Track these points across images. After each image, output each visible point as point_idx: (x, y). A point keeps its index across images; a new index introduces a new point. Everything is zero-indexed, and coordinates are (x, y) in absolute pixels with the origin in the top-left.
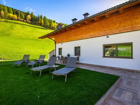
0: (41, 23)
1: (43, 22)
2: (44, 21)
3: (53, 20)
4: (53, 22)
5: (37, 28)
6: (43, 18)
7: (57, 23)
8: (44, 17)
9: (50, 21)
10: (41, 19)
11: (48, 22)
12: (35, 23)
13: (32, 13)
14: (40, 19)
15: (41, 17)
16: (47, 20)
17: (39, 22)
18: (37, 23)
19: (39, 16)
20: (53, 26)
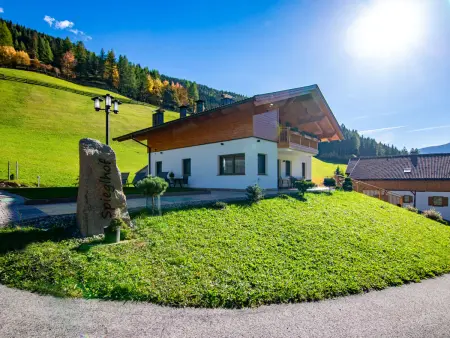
0: (111, 77)
1: (117, 74)
2: (121, 73)
3: (150, 69)
4: (149, 77)
6: (117, 60)
7: (163, 78)
8: (120, 57)
9: (142, 73)
10: (111, 66)
11: (134, 77)
12: (91, 79)
13: (80, 42)
14: (107, 63)
15: (111, 58)
16: (130, 68)
17: (105, 76)
18: (97, 79)
19: (102, 53)
20: (151, 89)
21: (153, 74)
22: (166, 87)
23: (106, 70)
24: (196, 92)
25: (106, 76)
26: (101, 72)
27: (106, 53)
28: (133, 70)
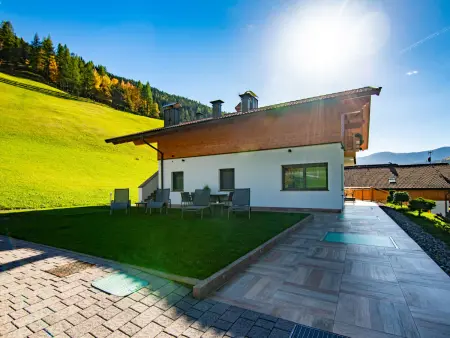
0: (47, 68)
1: (54, 65)
2: (60, 64)
3: (96, 64)
4: (95, 73)
5: (38, 89)
6: (56, 50)
7: (112, 77)
8: (60, 48)
9: (86, 68)
10: (48, 55)
11: (77, 71)
12: (21, 68)
13: (7, 23)
14: (42, 52)
15: (47, 46)
16: (73, 60)
17: (39, 67)
18: (29, 70)
19: (36, 39)
20: (98, 86)
21: (100, 70)
22: (116, 86)
23: (41, 60)
24: (150, 94)
25: (41, 67)
26: (35, 61)
27: (41, 40)
28: (76, 63)
